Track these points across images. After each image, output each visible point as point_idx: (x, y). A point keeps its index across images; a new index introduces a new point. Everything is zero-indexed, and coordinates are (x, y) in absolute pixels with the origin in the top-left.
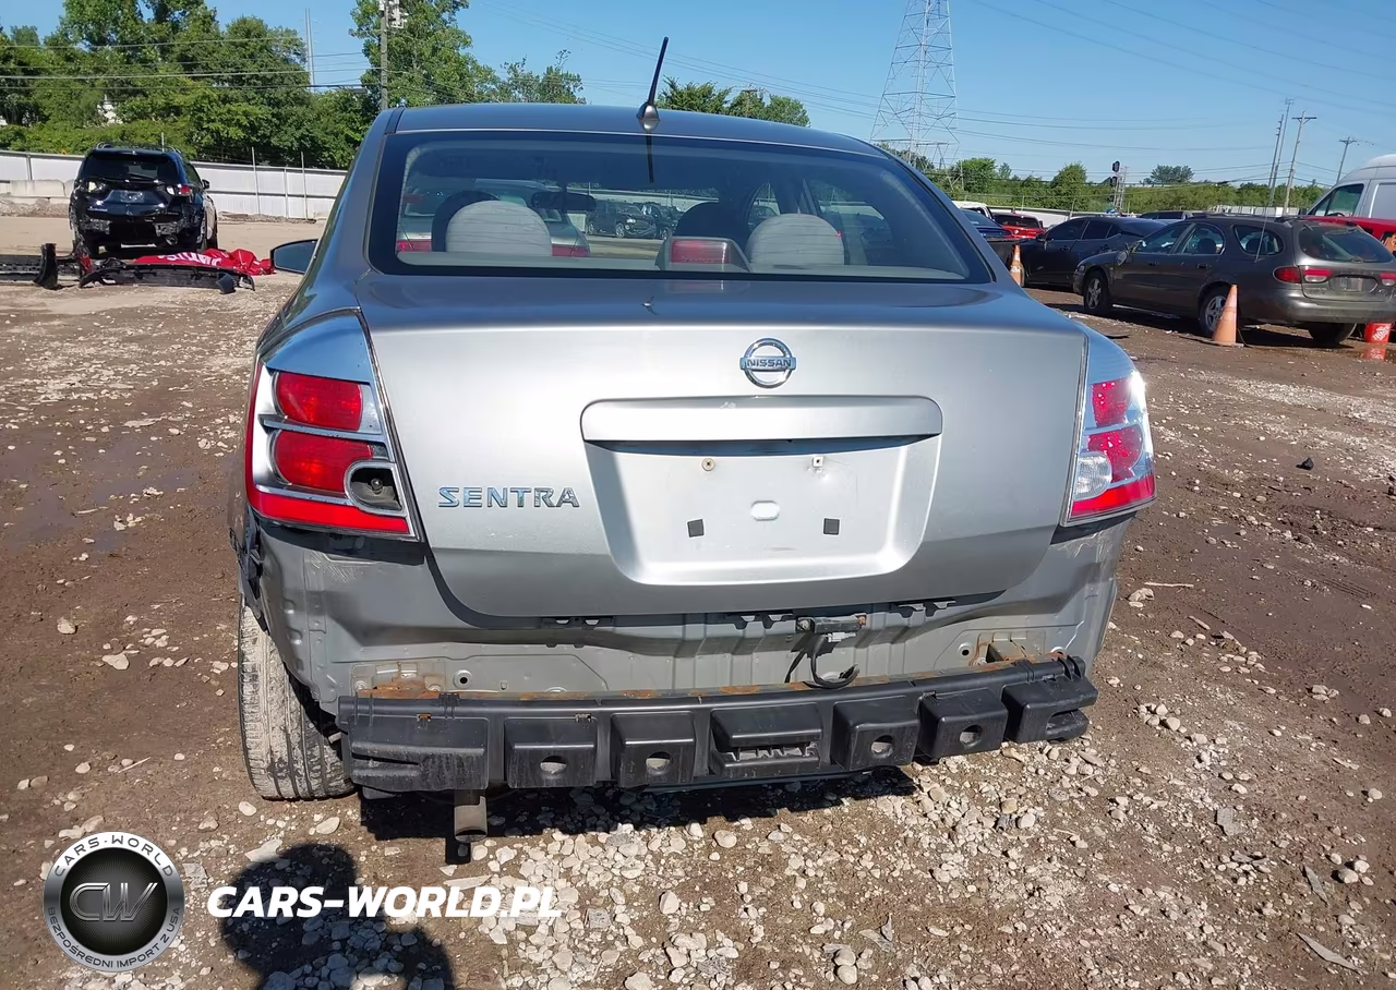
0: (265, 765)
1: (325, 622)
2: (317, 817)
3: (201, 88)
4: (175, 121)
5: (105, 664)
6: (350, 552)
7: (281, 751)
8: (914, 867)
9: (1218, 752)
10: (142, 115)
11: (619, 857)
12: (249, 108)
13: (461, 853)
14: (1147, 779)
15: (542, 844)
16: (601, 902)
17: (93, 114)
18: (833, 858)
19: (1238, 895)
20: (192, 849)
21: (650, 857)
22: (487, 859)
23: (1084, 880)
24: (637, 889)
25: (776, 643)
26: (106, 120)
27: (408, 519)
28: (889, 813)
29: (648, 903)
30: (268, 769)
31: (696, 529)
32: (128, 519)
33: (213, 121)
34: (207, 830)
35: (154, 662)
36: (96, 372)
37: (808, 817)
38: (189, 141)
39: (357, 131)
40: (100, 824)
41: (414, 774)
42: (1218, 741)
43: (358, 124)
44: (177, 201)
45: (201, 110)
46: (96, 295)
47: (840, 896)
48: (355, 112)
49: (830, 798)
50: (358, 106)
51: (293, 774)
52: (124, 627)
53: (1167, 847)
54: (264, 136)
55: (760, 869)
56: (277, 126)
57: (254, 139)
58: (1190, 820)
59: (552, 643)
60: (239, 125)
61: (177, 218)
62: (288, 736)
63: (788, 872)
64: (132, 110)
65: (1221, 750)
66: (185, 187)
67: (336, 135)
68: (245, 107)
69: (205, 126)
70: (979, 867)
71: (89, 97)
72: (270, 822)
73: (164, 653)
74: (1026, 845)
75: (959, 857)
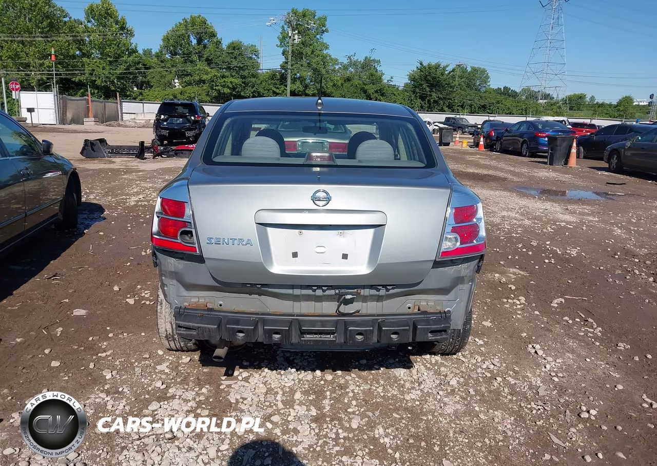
0: (164, 335)
1: (175, 282)
2: (183, 357)
3: (214, 72)
4: (203, 86)
5: (127, 302)
6: (182, 259)
7: (170, 331)
8: (398, 393)
9: (555, 365)
10: (189, 84)
11: (286, 379)
12: (233, 80)
13: (230, 372)
14: (516, 372)
15: (260, 373)
16: (273, 393)
17: (170, 84)
18: (367, 387)
19: (530, 416)
20: (139, 363)
21: (297, 380)
22: (239, 375)
23: (466, 405)
24: (288, 390)
25: (329, 298)
26: (175, 86)
27: (197, 248)
28: (397, 375)
29: (290, 395)
30: (165, 337)
31: (295, 255)
32: (148, 251)
33: (218, 86)
34: (146, 358)
35: (143, 302)
36: (150, 194)
37: (365, 373)
38: (207, 95)
39: (278, 88)
40: (112, 353)
41: (195, 333)
42: (557, 361)
43: (278, 85)
44: (195, 122)
45: (213, 81)
46: (159, 162)
47: (364, 400)
48: (277, 80)
49: (376, 367)
50: (279, 77)
51: (174, 340)
52: (136, 290)
53: (509, 397)
54: (238, 92)
55: (337, 388)
56: (244, 87)
57: (234, 93)
58: (526, 389)
59: (250, 294)
60: (228, 87)
61: (195, 129)
62: (172, 325)
63: (347, 390)
64: (186, 82)
65: (557, 364)
66: (198, 117)
67: (269, 90)
68: (232, 79)
69: (214, 88)
70: (425, 397)
71: (169, 77)
72: (167, 357)
73: (147, 299)
74: (449, 391)
75: (419, 392)
